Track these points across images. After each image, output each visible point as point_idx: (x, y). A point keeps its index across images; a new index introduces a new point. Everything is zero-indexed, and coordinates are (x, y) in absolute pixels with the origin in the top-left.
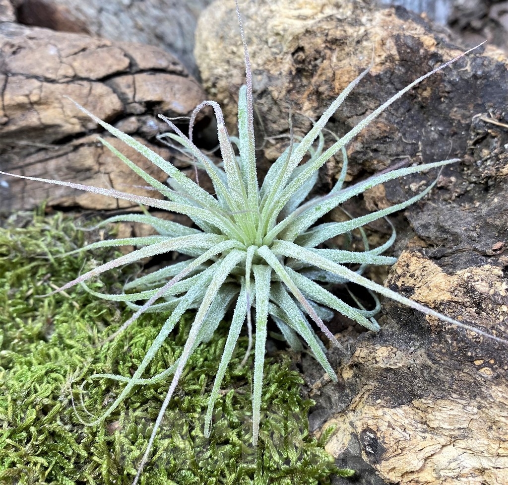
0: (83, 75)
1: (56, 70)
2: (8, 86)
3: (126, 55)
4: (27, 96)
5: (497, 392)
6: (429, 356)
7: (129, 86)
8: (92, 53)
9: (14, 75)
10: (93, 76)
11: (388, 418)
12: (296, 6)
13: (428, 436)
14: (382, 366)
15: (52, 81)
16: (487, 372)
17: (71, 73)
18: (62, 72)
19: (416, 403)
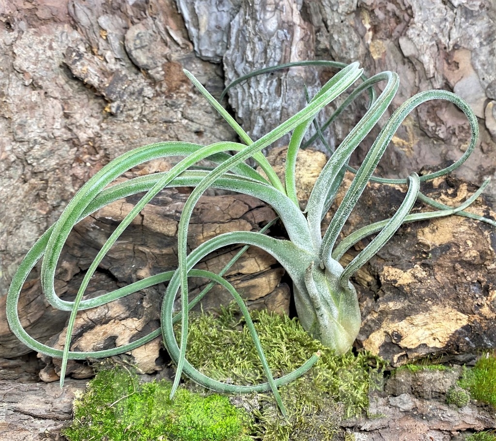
0: (235, 217)
1: (223, 217)
2: (204, 229)
3: (245, 203)
4: (215, 231)
5: (435, 308)
6: (410, 302)
7: (252, 218)
8: (234, 206)
9: (206, 223)
10: (238, 217)
11: (400, 326)
12: (311, 172)
13: (414, 328)
14: (393, 309)
15: (223, 223)
16: (430, 302)
17: (229, 217)
18: (226, 218)
19: (407, 318)
